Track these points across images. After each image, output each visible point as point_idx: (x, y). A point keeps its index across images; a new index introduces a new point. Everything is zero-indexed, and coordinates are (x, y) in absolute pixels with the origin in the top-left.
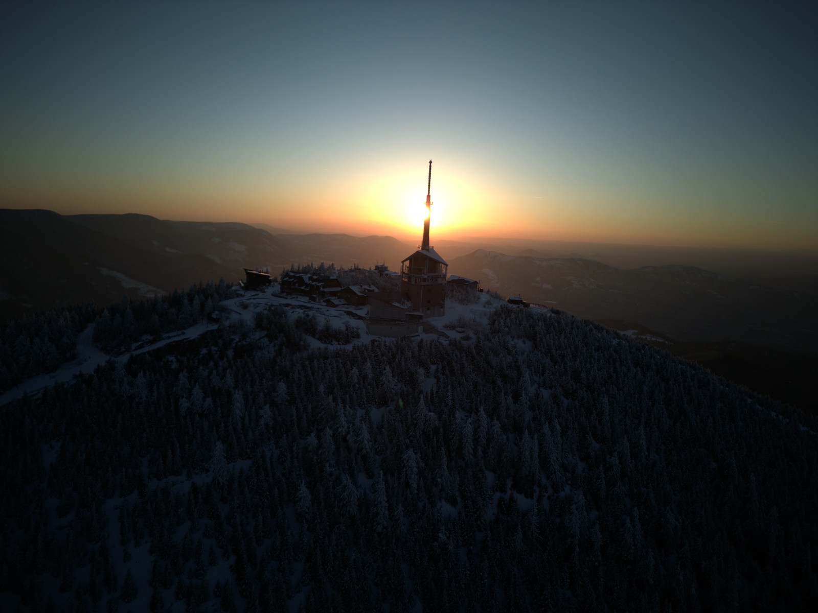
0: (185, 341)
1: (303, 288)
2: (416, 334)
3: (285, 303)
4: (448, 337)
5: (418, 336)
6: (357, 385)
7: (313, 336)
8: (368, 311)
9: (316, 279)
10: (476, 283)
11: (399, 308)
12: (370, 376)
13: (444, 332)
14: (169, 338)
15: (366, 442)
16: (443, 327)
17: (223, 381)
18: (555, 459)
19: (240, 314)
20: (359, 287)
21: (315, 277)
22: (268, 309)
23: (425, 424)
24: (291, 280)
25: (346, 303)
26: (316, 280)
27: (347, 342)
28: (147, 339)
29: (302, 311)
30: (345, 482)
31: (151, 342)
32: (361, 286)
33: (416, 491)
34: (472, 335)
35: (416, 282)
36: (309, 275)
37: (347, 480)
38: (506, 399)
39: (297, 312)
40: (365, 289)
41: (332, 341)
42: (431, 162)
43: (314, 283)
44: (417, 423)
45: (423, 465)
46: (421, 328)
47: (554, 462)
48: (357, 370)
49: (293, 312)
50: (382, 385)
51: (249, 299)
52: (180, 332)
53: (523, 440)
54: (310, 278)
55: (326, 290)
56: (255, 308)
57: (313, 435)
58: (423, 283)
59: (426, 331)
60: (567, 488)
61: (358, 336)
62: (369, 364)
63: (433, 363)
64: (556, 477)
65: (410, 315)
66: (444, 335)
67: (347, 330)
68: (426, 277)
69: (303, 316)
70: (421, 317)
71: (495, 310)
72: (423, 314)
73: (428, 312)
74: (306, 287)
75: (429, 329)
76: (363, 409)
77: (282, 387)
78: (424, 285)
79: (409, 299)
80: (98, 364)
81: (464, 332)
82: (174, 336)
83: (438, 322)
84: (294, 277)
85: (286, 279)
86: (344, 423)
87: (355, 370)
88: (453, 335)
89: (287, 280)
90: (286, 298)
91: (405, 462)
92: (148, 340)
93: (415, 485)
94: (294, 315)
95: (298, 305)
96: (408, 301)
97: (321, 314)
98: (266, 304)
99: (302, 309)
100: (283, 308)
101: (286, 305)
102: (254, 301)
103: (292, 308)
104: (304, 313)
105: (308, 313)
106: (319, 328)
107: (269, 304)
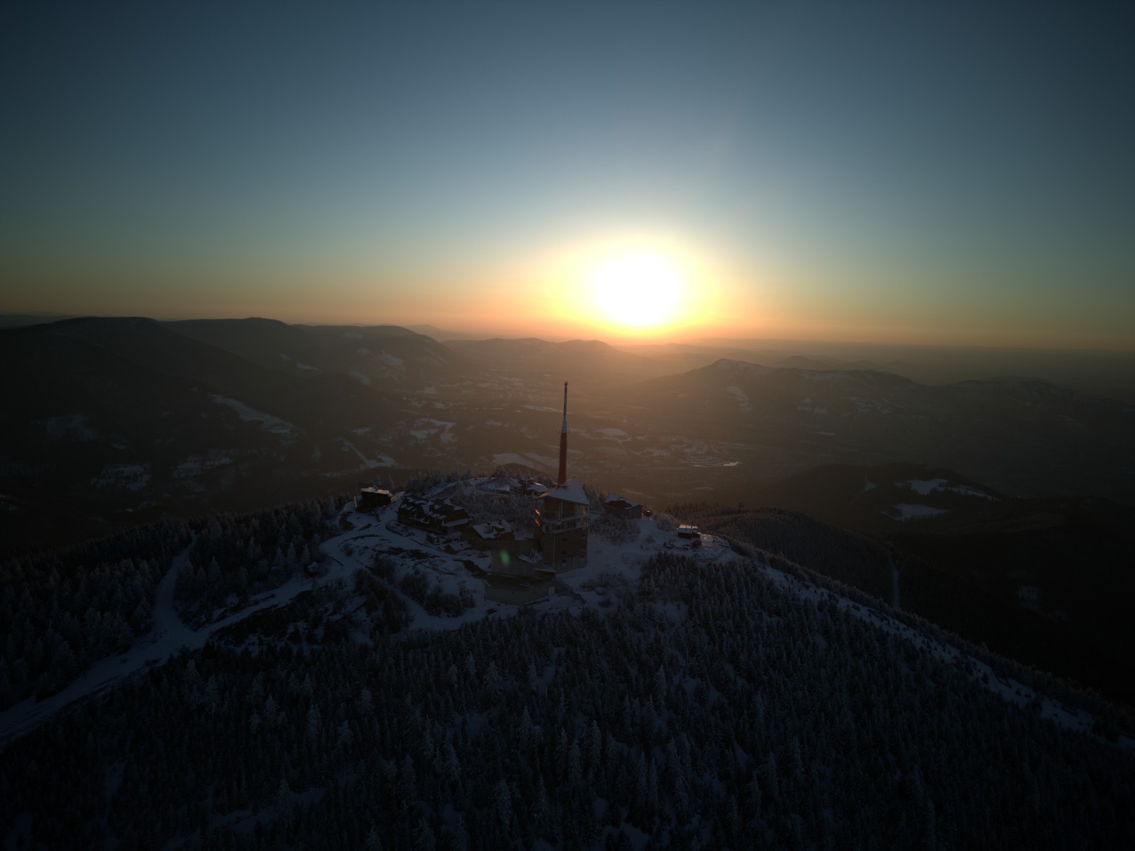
0: (273, 609)
1: (422, 520)
2: (546, 598)
3: (397, 546)
4: (584, 602)
8: (491, 564)
9: (438, 509)
10: (639, 506)
11: (527, 562)
12: (473, 672)
14: (256, 603)
16: (581, 586)
17: (301, 686)
19: (342, 565)
20: (486, 525)
21: (437, 507)
22: (375, 556)
23: (529, 739)
24: (409, 509)
25: (470, 546)
26: (438, 511)
28: (231, 603)
29: (413, 563)
31: (237, 609)
34: (613, 598)
35: (547, 531)
36: (430, 503)
39: (407, 566)
40: (493, 528)
41: (441, 613)
42: (566, 384)
46: (552, 590)
48: (456, 668)
49: (401, 565)
50: (486, 685)
51: (356, 538)
52: (268, 594)
54: (431, 508)
55: (449, 525)
58: (556, 532)
59: (558, 593)
61: (472, 605)
63: (557, 646)
65: (539, 572)
66: (578, 597)
68: (559, 523)
69: (411, 572)
70: (553, 574)
72: (555, 571)
73: (563, 566)
74: (425, 520)
75: (562, 590)
77: (366, 694)
78: (557, 534)
81: (605, 593)
82: (263, 600)
83: (574, 579)
84: (412, 504)
85: (404, 506)
86: (430, 744)
87: (454, 668)
88: (592, 600)
90: (401, 535)
91: (496, 795)
93: (508, 822)
96: (539, 552)
97: (433, 568)
98: (374, 550)
99: (413, 560)
100: (392, 557)
101: (397, 551)
102: (360, 542)
103: (402, 557)
104: (414, 567)
105: (420, 567)
106: (429, 592)
107: (377, 548)
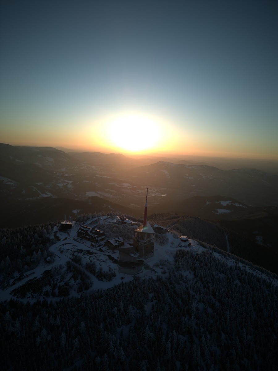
0: (35, 280)
1: (88, 237)
2: (142, 271)
3: (80, 249)
6: (117, 315)
7: (94, 275)
8: (119, 256)
11: (133, 257)
12: (122, 309)
13: (154, 268)
14: (27, 276)
16: (154, 265)
17: (56, 321)
18: (207, 352)
19: (60, 258)
20: (114, 239)
22: (72, 254)
23: (148, 339)
24: (82, 232)
25: (108, 248)
26: (94, 233)
27: (110, 280)
28: (17, 276)
29: (88, 257)
31: (19, 279)
34: (167, 271)
35: (141, 244)
36: (90, 230)
40: (117, 240)
41: (103, 280)
43: (93, 235)
44: (145, 338)
46: (143, 268)
49: (84, 258)
50: (128, 315)
51: (63, 245)
52: (32, 272)
54: (91, 232)
55: (99, 239)
56: (66, 253)
57: (98, 357)
58: (144, 245)
59: (145, 269)
65: (138, 260)
66: (153, 270)
67: (110, 271)
69: (89, 261)
70: (143, 261)
72: (144, 259)
73: (146, 257)
75: (147, 267)
76: (120, 328)
81: (163, 268)
82: (30, 275)
83: (151, 263)
84: (83, 230)
85: (80, 231)
87: (116, 308)
88: (159, 271)
90: (80, 243)
92: (17, 278)
94: (86, 259)
95: (86, 251)
96: (137, 252)
97: (97, 260)
98: (71, 250)
99: (88, 255)
100: (79, 254)
101: (80, 251)
102: (65, 247)
103: (84, 254)
104: (89, 259)
105: (91, 259)
106: (97, 270)
107: (73, 250)
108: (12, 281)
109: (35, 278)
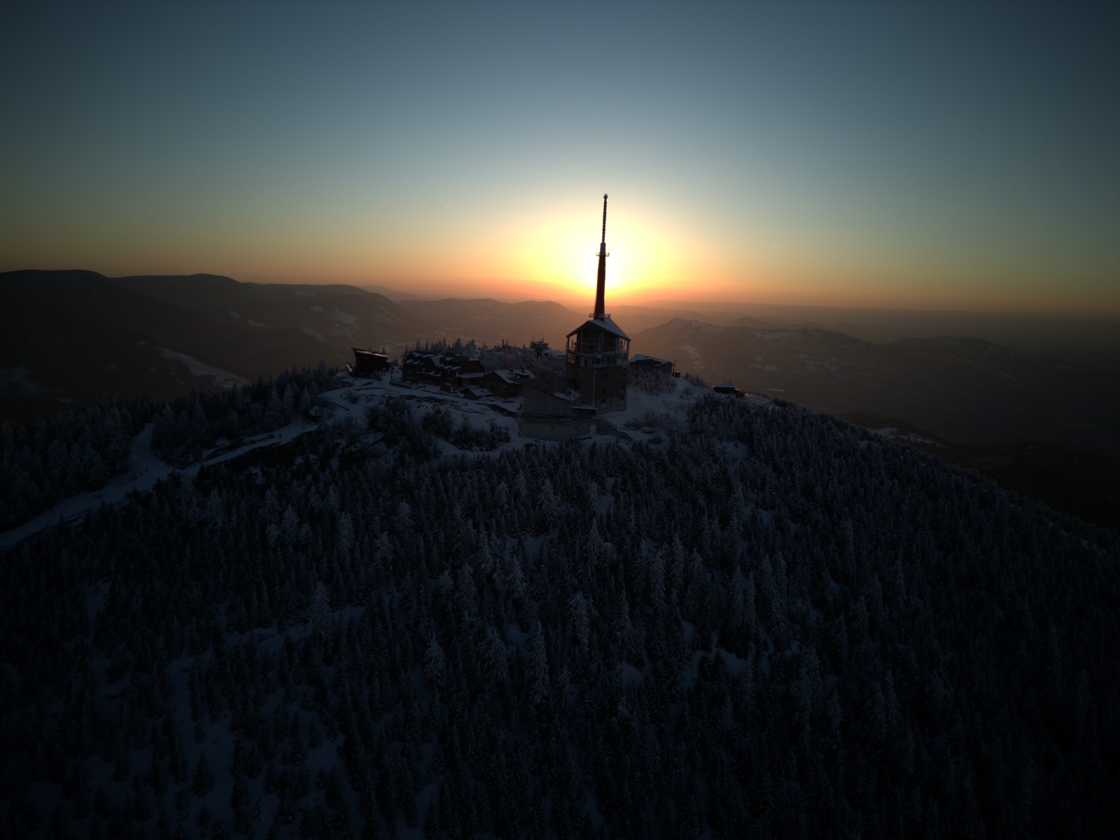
0: (274, 446)
1: (432, 373)
2: (588, 436)
3: (408, 395)
4: (631, 440)
5: (590, 438)
6: (506, 506)
8: (521, 405)
9: (450, 361)
10: (670, 364)
11: (563, 399)
12: (524, 492)
13: (625, 432)
14: (252, 442)
15: (519, 582)
16: (625, 425)
17: (325, 500)
18: (778, 605)
19: (348, 410)
20: (509, 371)
21: (448, 359)
23: (598, 558)
24: (416, 363)
25: (492, 394)
27: (493, 447)
28: (222, 445)
30: (490, 636)
31: (229, 448)
32: (512, 371)
33: (587, 649)
34: (664, 436)
35: (586, 364)
36: (440, 356)
37: (493, 634)
38: (710, 523)
39: (425, 407)
40: (517, 374)
41: (472, 446)
42: (606, 197)
43: (447, 367)
44: (588, 557)
45: (597, 614)
47: (777, 610)
48: (506, 486)
49: (419, 407)
50: (540, 506)
51: (360, 390)
52: (266, 435)
53: (734, 580)
54: (442, 361)
55: (464, 376)
56: (368, 401)
57: (446, 572)
58: (595, 366)
59: (599, 431)
60: (795, 645)
61: (508, 439)
62: (522, 477)
63: (611, 476)
64: (779, 630)
65: (578, 409)
67: (492, 430)
68: (600, 356)
69: (432, 412)
70: (593, 412)
71: (695, 401)
72: (596, 409)
73: (604, 405)
74: (437, 373)
76: (514, 538)
77: (405, 508)
78: (597, 369)
79: (576, 388)
80: (158, 479)
81: (653, 432)
82: (259, 441)
83: (617, 420)
84: (419, 358)
85: (409, 361)
86: (489, 557)
87: (503, 485)
88: (639, 436)
89: (410, 363)
90: (410, 388)
91: (572, 609)
92: (224, 446)
93: (586, 641)
94: (421, 411)
95: (426, 398)
97: (457, 409)
98: (382, 397)
99: (431, 404)
100: (406, 402)
101: (409, 397)
102: (365, 392)
103: (418, 402)
104: (433, 408)
105: (440, 408)
106: (455, 429)
107: (386, 397)
108: (206, 454)
109: (274, 444)
